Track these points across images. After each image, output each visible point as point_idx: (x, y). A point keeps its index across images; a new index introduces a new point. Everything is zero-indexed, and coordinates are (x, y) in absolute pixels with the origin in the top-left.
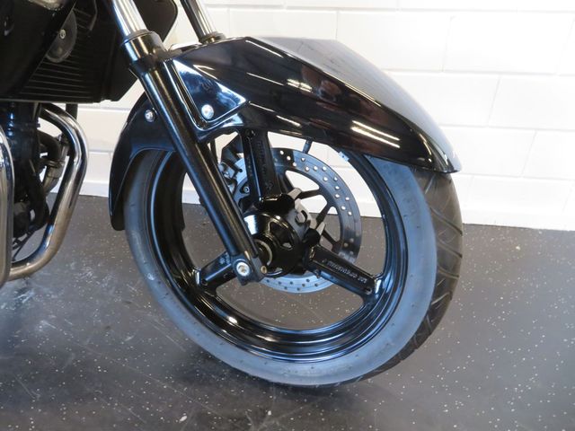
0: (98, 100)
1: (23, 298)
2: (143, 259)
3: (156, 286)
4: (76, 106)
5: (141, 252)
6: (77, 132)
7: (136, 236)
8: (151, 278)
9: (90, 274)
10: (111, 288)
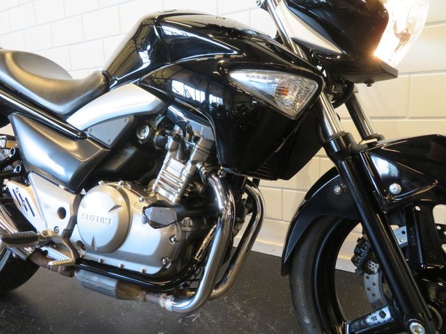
0: (275, 179)
1: (193, 318)
2: (302, 302)
3: (310, 329)
4: (259, 181)
5: (302, 297)
6: (259, 197)
7: (299, 282)
8: (307, 321)
9: (238, 308)
10: (255, 323)
